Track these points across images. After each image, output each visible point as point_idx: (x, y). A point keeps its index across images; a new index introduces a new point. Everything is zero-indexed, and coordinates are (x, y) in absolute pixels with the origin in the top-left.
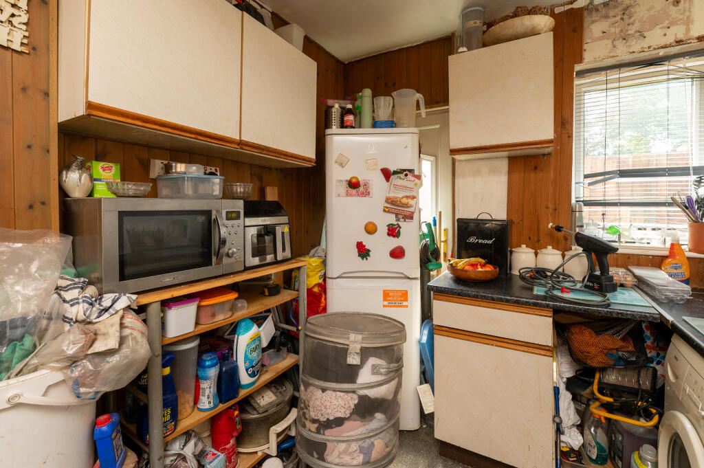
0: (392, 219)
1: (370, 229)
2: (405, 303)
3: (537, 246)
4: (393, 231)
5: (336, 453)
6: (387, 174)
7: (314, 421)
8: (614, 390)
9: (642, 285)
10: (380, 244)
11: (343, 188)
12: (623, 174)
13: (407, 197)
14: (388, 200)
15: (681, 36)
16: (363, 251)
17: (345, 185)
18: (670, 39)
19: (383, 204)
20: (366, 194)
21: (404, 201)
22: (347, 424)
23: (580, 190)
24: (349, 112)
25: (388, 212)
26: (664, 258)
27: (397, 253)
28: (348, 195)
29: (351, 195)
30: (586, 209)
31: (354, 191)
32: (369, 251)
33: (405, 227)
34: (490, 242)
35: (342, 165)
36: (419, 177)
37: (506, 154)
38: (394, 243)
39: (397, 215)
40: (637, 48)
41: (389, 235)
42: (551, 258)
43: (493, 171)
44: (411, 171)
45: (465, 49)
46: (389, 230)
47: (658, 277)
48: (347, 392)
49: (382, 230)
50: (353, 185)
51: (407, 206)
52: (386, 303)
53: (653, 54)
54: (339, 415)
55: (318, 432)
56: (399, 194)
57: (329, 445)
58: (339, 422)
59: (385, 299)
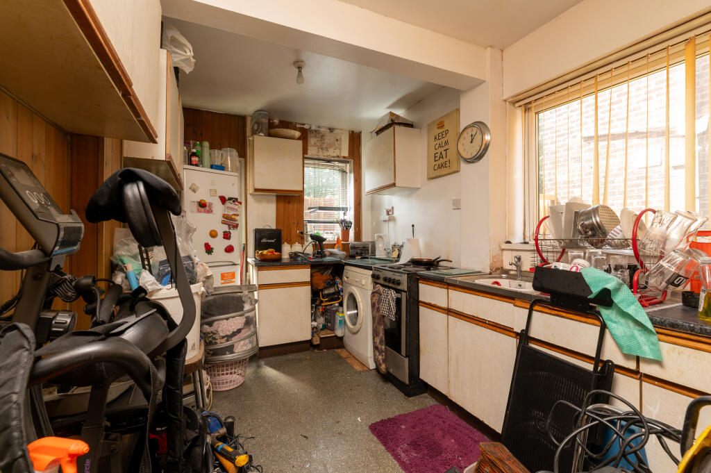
0: (226, 228)
1: (213, 234)
2: (233, 280)
3: (291, 243)
4: (227, 236)
5: (239, 347)
6: (223, 200)
7: (223, 337)
8: (328, 295)
9: (332, 254)
10: (219, 244)
11: (195, 207)
12: (321, 208)
13: (235, 215)
14: (224, 216)
15: (338, 154)
16: (209, 249)
17: (196, 205)
18: (335, 155)
19: (221, 218)
20: (210, 211)
21: (233, 217)
22: (243, 331)
23: (308, 215)
24: (194, 154)
25: (224, 223)
26: (335, 244)
27: (229, 249)
28: (199, 211)
29: (201, 212)
30: (309, 224)
31: (203, 209)
32: (212, 249)
33: (234, 233)
34: (273, 241)
35: (194, 191)
36: (240, 203)
37: (275, 194)
38: (227, 243)
39: (229, 225)
40: (325, 154)
41: (224, 238)
42: (297, 248)
43: (268, 201)
44: (237, 199)
45: (263, 134)
46: (224, 235)
47: (335, 250)
48: (240, 316)
49: (221, 235)
50: (202, 205)
51: (235, 220)
52: (223, 281)
53: (328, 158)
54: (239, 328)
55: (227, 341)
56: (231, 213)
57: (235, 344)
58: (239, 331)
59: (222, 279)
